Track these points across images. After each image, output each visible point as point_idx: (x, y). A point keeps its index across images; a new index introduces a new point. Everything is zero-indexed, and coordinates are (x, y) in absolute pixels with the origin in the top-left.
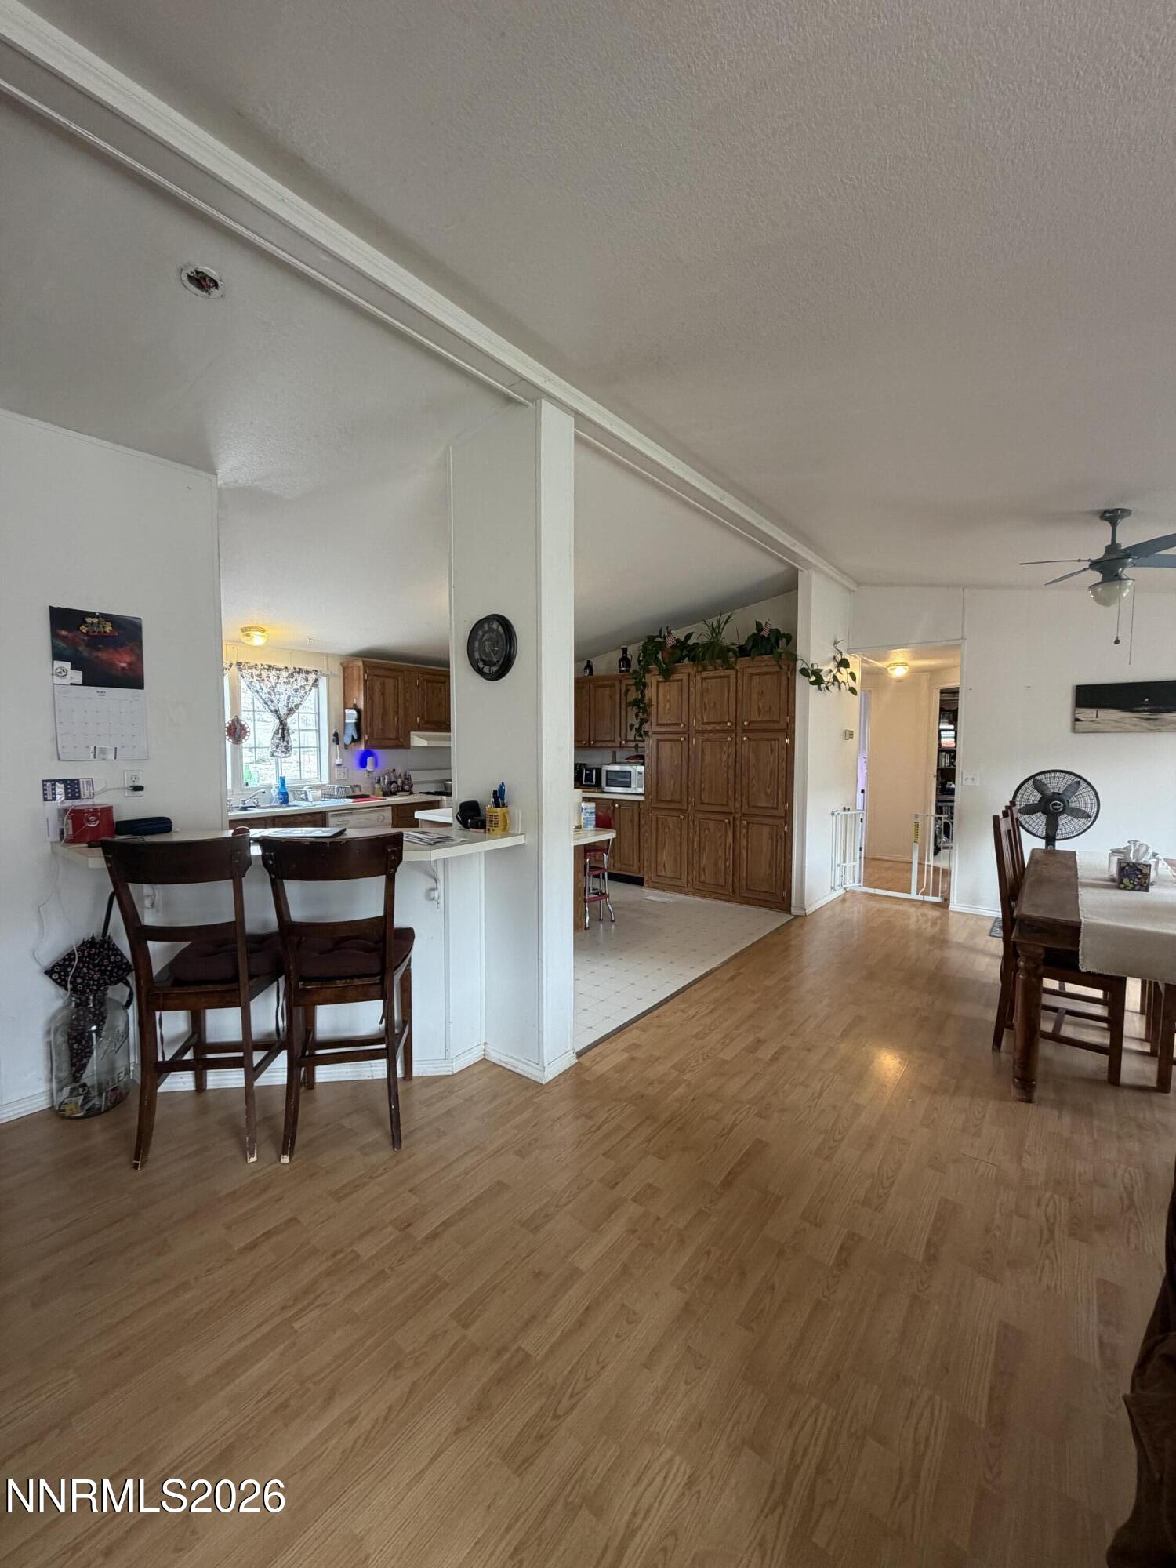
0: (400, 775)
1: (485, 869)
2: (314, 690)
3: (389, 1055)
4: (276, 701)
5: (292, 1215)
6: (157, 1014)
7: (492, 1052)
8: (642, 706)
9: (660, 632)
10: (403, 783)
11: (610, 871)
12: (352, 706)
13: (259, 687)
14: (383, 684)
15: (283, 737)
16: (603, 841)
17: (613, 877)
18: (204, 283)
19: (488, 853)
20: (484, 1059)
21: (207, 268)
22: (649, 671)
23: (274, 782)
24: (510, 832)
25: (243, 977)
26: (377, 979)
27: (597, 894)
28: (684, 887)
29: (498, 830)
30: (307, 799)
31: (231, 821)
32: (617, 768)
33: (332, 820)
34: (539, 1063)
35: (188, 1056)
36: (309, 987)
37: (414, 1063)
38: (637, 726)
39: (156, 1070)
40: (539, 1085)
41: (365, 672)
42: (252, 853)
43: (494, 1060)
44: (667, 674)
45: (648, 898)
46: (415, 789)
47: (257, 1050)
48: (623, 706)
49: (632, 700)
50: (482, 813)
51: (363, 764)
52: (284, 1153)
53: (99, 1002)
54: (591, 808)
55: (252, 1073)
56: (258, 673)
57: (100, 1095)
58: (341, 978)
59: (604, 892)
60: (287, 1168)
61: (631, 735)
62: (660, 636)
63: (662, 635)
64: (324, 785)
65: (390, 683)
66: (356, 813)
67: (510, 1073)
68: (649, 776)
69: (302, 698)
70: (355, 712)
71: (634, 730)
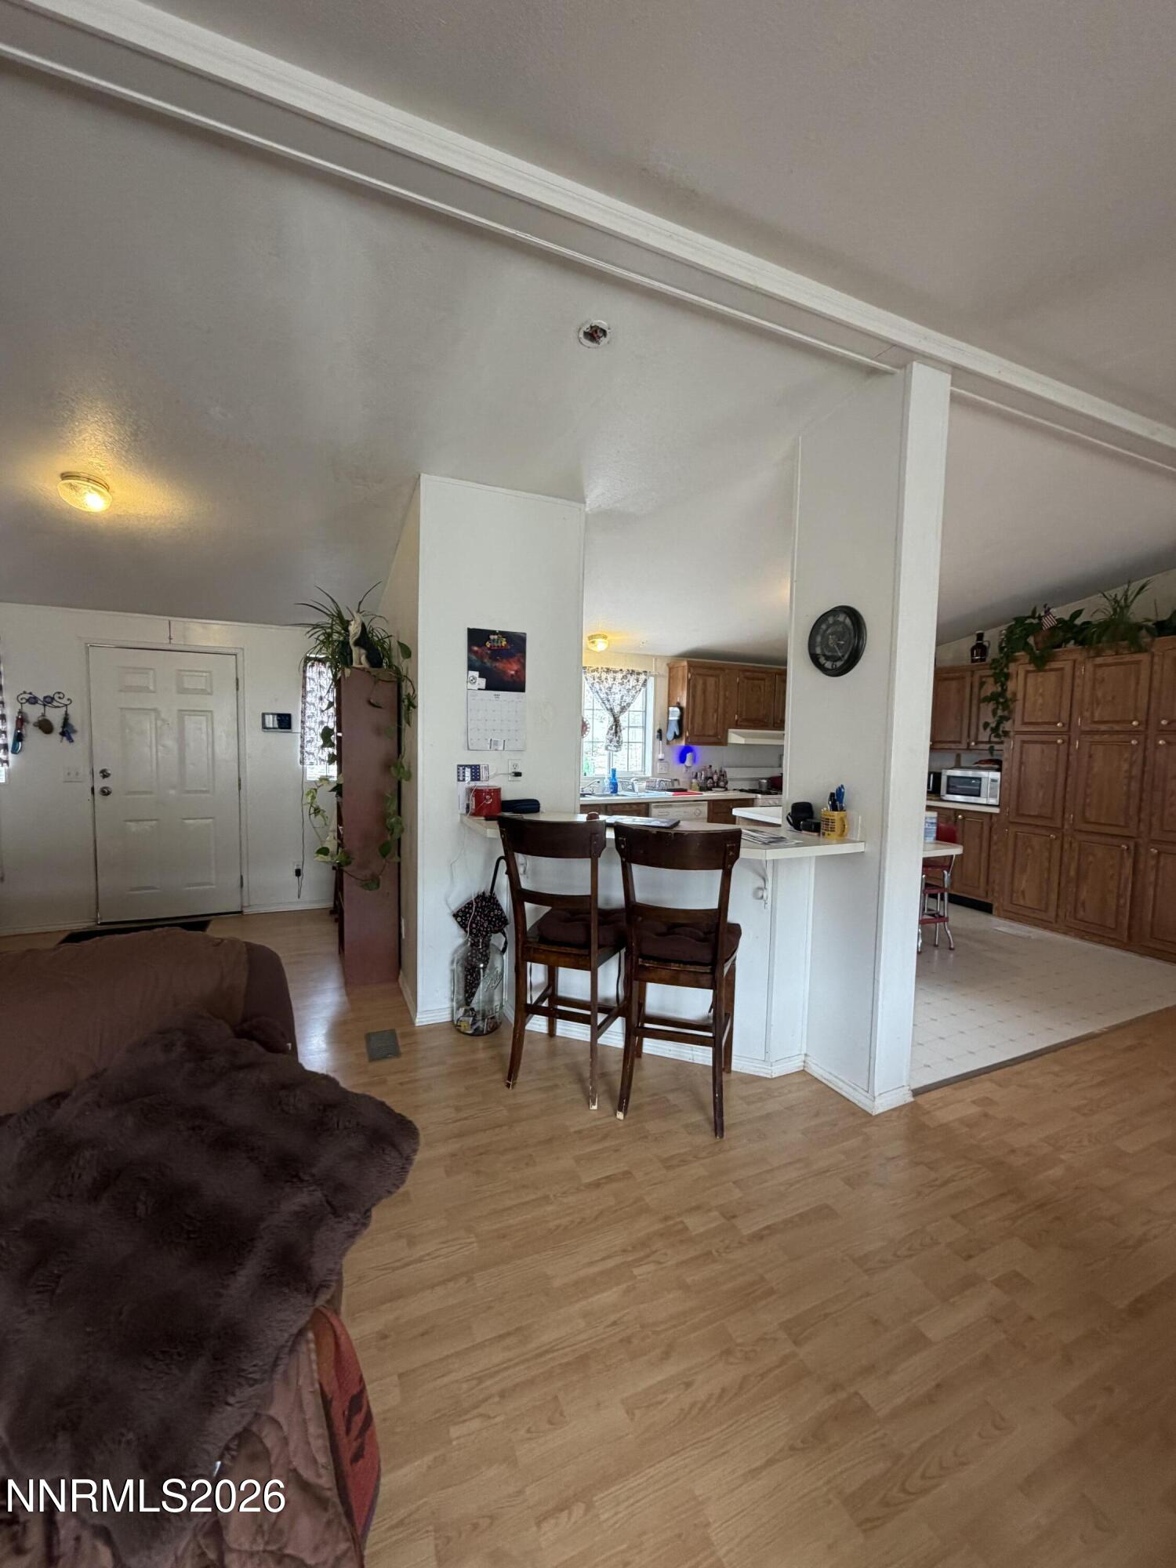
0: (716, 772)
1: (816, 875)
2: (643, 689)
3: (714, 1043)
4: (611, 700)
5: (626, 1169)
6: (529, 964)
7: (813, 1066)
8: (1002, 701)
9: (1034, 612)
10: (719, 779)
11: (953, 892)
12: (675, 704)
13: (598, 688)
14: (705, 684)
15: (616, 732)
16: (945, 857)
17: (955, 900)
18: (595, 336)
19: (819, 859)
20: (803, 1070)
21: (599, 321)
22: (1015, 660)
23: (605, 773)
24: (848, 837)
25: (594, 947)
26: (708, 969)
27: (933, 915)
28: (1051, 922)
29: (834, 836)
30: (633, 790)
31: (582, 806)
32: (958, 773)
33: (654, 811)
34: (869, 1088)
35: (545, 1004)
36: (647, 965)
37: (733, 1057)
38: (993, 725)
39: (525, 1010)
40: (867, 1115)
41: (689, 671)
42: (607, 836)
43: (816, 1075)
44: (1040, 661)
45: (1000, 929)
46: (730, 785)
47: (601, 1012)
48: (975, 702)
49: (989, 694)
50: (815, 815)
51: (682, 759)
52: (620, 1110)
53: (486, 946)
54: (931, 818)
55: (597, 1030)
56: (598, 675)
57: (483, 1019)
58: (676, 962)
59: (941, 914)
60: (621, 1124)
61: (984, 735)
62: (1033, 617)
63: (1037, 615)
64: (648, 778)
65: (711, 681)
66: (676, 806)
67: (832, 1093)
68: (1006, 785)
69: (634, 697)
70: (677, 709)
71: (988, 730)
